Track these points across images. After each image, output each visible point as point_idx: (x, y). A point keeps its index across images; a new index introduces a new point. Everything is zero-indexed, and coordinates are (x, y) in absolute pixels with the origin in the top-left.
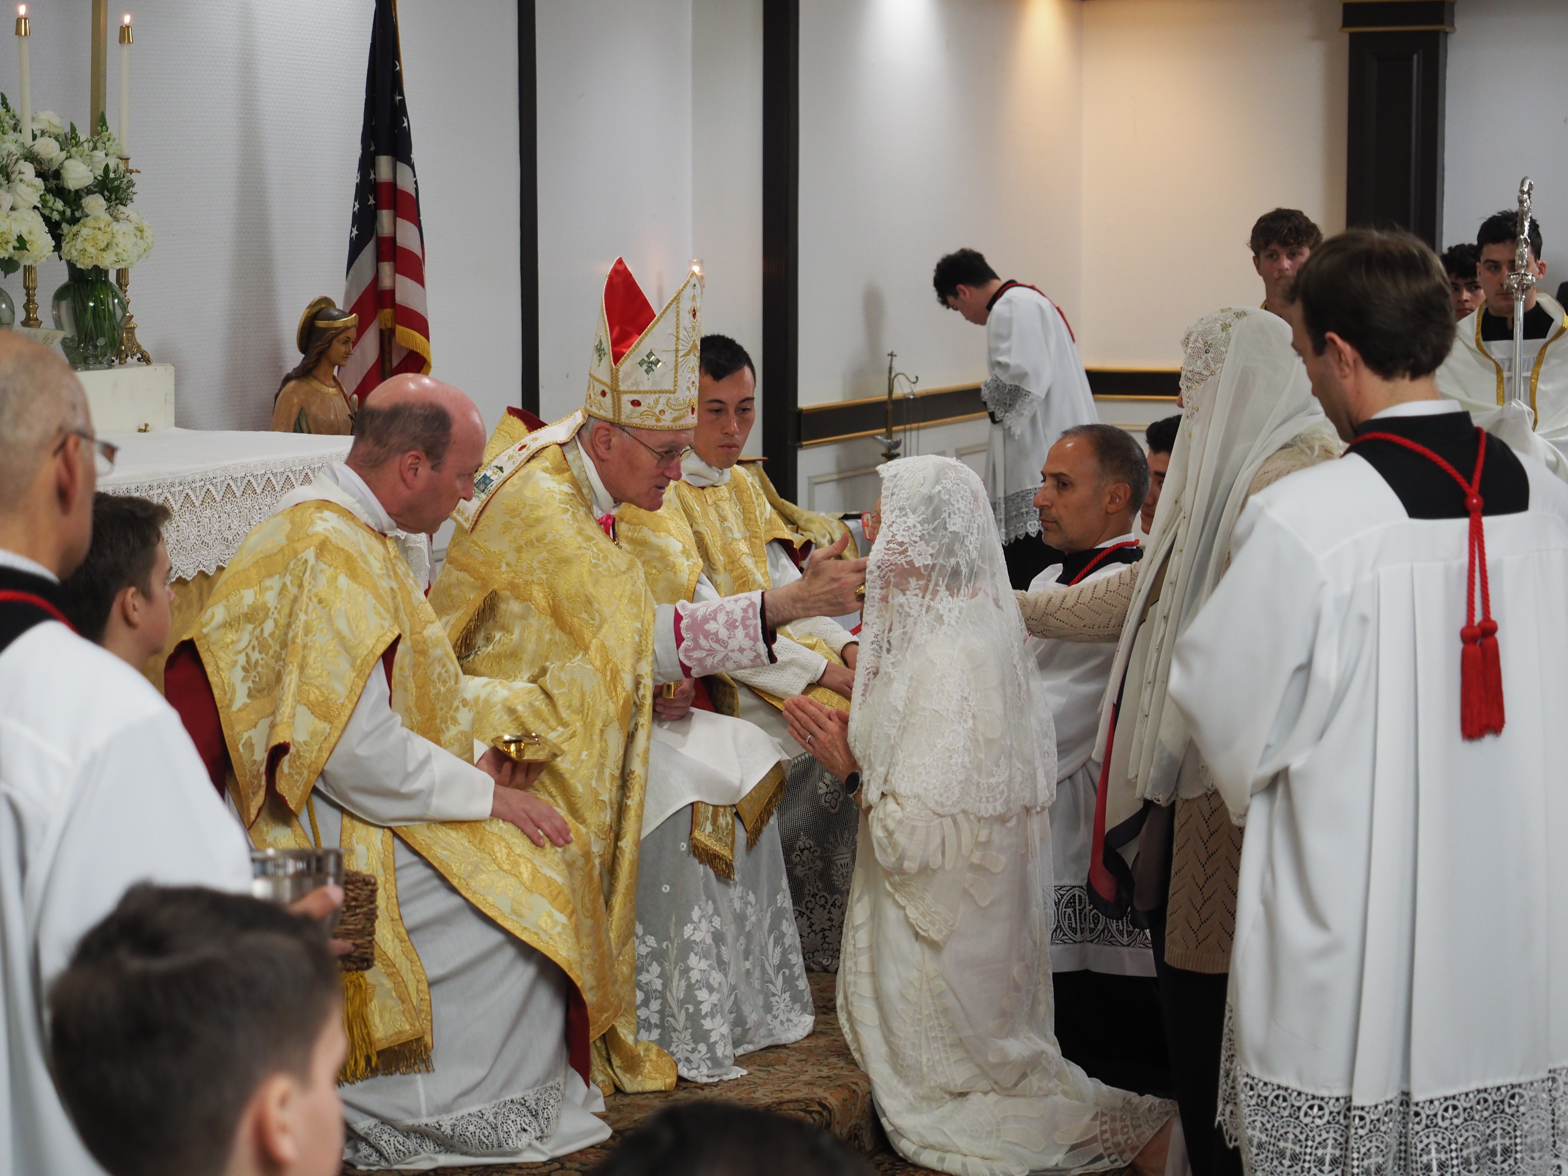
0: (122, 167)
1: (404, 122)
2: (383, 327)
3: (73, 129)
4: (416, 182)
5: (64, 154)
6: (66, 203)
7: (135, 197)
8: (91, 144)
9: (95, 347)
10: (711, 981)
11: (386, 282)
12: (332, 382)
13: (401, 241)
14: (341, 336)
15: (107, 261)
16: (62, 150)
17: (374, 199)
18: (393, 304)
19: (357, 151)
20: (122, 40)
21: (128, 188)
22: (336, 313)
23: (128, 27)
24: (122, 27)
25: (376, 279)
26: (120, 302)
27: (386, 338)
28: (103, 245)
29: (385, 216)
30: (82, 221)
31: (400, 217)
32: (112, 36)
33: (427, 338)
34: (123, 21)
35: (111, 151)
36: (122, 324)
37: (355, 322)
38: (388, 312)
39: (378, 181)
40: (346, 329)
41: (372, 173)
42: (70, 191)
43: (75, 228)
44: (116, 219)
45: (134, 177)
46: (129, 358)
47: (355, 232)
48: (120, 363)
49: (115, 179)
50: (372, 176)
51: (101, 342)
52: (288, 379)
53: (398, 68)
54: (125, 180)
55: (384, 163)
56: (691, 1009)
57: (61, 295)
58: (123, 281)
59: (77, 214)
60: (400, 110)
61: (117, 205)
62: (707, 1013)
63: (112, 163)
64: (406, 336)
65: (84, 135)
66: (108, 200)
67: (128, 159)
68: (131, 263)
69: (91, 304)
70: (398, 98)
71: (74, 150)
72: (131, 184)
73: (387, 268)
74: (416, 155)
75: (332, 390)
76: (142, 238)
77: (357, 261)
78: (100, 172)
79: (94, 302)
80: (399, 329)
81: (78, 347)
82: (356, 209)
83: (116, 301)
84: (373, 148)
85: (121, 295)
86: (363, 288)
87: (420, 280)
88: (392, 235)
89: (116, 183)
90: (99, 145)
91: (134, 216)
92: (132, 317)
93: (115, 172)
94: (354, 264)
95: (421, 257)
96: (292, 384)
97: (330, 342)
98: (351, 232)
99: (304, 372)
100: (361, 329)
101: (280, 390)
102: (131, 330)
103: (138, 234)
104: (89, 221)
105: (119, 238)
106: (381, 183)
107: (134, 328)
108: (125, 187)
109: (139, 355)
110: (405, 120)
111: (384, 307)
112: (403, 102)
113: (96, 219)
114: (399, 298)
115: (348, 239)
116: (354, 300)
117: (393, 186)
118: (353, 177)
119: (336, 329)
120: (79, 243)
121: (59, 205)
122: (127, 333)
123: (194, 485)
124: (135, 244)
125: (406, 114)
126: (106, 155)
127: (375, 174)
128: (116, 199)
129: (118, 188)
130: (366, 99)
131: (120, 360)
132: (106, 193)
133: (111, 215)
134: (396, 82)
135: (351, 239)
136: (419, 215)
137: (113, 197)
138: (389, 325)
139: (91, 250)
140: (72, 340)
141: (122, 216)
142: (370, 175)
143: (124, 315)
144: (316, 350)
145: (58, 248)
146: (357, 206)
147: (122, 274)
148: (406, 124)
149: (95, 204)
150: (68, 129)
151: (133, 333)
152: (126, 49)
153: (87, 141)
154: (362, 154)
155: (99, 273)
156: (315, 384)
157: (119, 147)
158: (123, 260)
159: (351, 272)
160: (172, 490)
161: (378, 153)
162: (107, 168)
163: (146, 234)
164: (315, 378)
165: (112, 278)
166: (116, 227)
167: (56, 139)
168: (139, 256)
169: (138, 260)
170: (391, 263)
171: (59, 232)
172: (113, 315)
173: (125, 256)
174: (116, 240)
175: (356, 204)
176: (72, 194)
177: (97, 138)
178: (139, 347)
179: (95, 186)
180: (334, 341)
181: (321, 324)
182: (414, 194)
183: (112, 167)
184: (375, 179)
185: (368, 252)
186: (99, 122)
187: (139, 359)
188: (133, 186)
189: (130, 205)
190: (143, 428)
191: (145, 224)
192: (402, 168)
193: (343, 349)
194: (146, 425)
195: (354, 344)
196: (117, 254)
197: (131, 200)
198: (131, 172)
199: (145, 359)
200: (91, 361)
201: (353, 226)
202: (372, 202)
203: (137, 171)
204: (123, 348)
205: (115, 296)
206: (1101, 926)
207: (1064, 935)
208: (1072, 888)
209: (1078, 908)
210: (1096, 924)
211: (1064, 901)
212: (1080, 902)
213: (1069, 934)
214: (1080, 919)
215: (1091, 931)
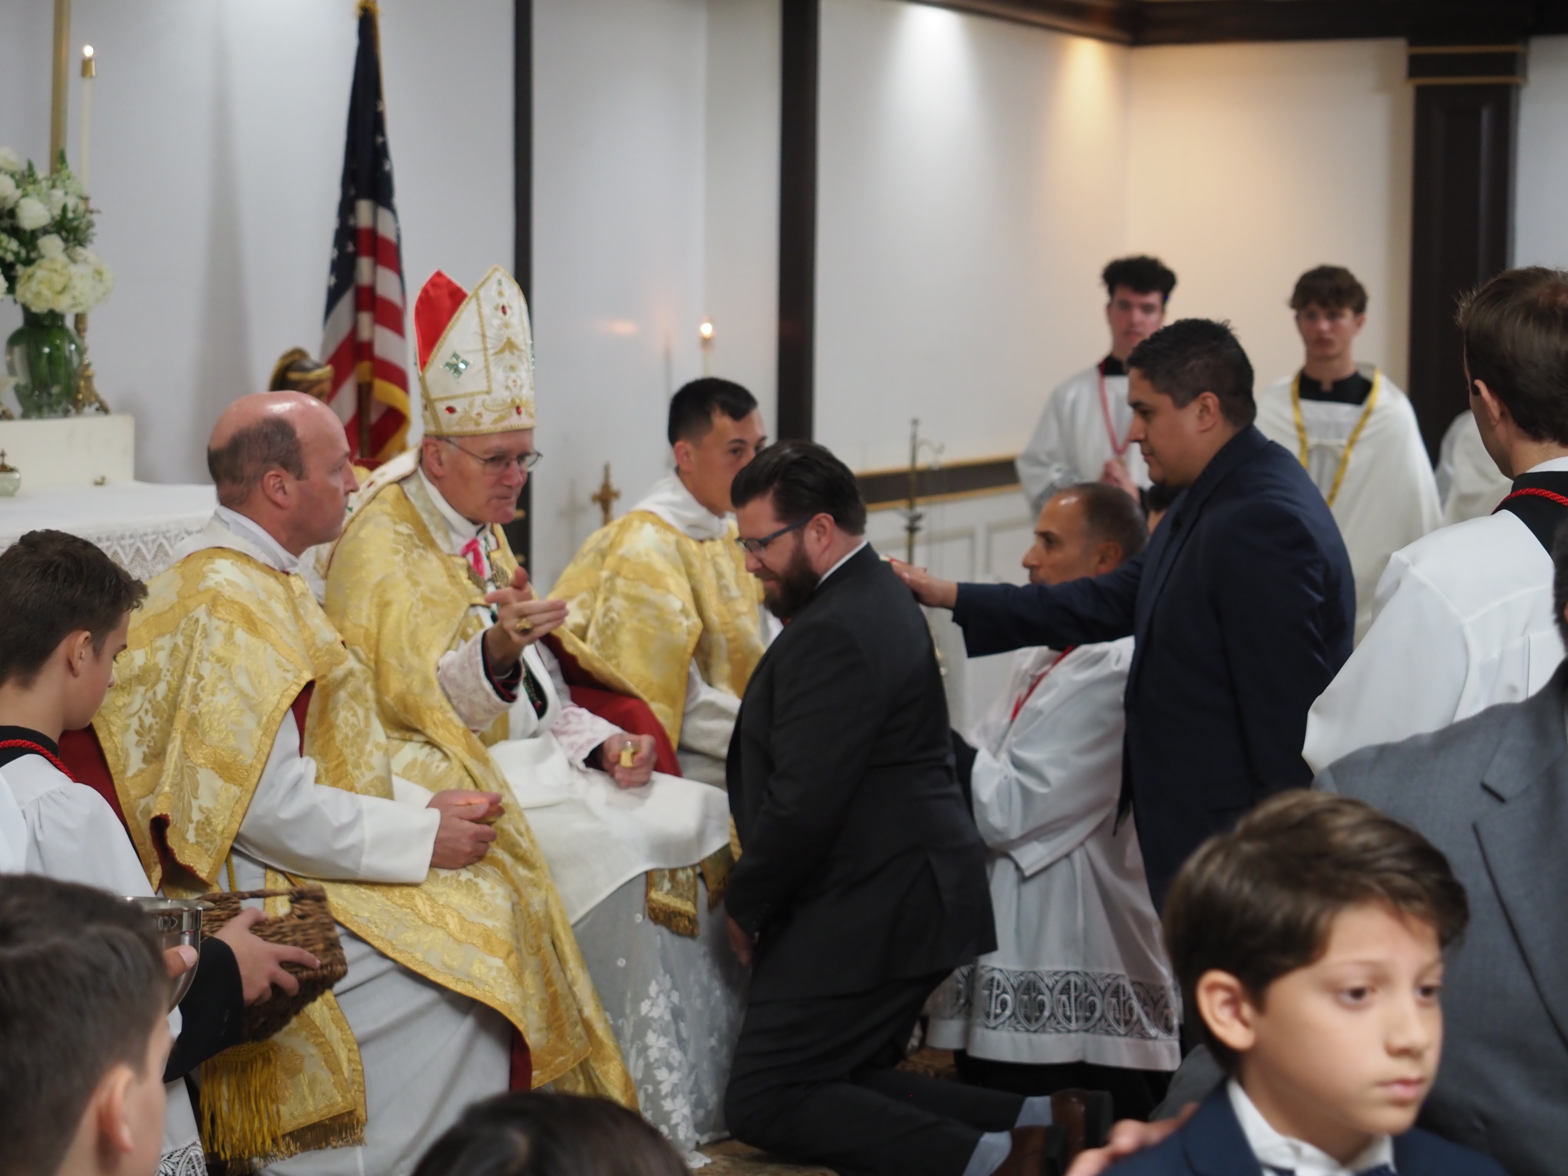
0: (82, 207)
1: (385, 165)
2: (361, 381)
3: (30, 167)
4: (398, 229)
5: (19, 192)
6: (22, 243)
7: (95, 239)
8: (50, 183)
9: (50, 395)
10: (671, 1059)
11: (365, 333)
13: (380, 291)
14: (315, 390)
15: (62, 305)
16: (18, 187)
17: (354, 246)
18: (372, 357)
19: (335, 195)
20: (84, 74)
21: (88, 229)
22: (310, 365)
23: (90, 59)
24: (84, 59)
25: (354, 330)
26: (77, 348)
27: (364, 393)
28: (59, 287)
29: (365, 264)
30: (38, 262)
31: (380, 265)
32: (73, 70)
33: (407, 393)
34: (85, 54)
35: (70, 190)
36: (79, 371)
37: (331, 374)
38: (366, 365)
39: (358, 227)
40: (320, 381)
41: (352, 218)
42: (25, 232)
43: (30, 270)
44: (74, 261)
45: (95, 217)
46: (86, 408)
47: (333, 280)
48: (76, 413)
49: (74, 219)
50: (351, 222)
51: (56, 390)
53: (380, 109)
54: (85, 221)
55: (364, 208)
56: (651, 1090)
57: (14, 340)
58: (81, 326)
59: (33, 255)
60: (381, 153)
61: (75, 246)
62: (666, 1095)
63: (71, 202)
64: (385, 391)
65: (42, 172)
66: (66, 240)
67: (89, 199)
68: (90, 308)
69: (46, 350)
70: (380, 140)
71: (30, 188)
72: (90, 225)
73: (365, 318)
74: (398, 200)
76: (101, 281)
77: (334, 311)
78: (57, 212)
79: (49, 347)
80: (378, 383)
81: (32, 395)
82: (334, 256)
83: (73, 347)
84: (353, 193)
85: (78, 340)
86: (341, 340)
87: (400, 332)
88: (372, 284)
89: (75, 223)
90: (58, 183)
91: (92, 258)
92: (90, 364)
93: (74, 211)
94: (332, 314)
95: (401, 307)
98: (329, 281)
100: (337, 382)
102: (88, 379)
103: (97, 276)
104: (44, 262)
105: (76, 281)
106: (360, 229)
107: (92, 376)
108: (84, 228)
109: (97, 405)
110: (387, 163)
111: (362, 359)
112: (385, 143)
113: (53, 260)
114: (378, 350)
115: (325, 288)
116: (331, 350)
117: (373, 232)
118: (332, 223)
119: (310, 381)
120: (34, 286)
121: (14, 245)
122: (85, 381)
123: (145, 538)
124: (94, 288)
125: (388, 158)
126: (66, 193)
127: (355, 220)
128: (74, 240)
129: (77, 228)
130: (346, 141)
131: (77, 409)
132: (64, 234)
133: (69, 256)
134: (378, 124)
135: (329, 288)
136: (400, 263)
137: (71, 237)
138: (368, 378)
139: (46, 293)
140: (26, 387)
141: (79, 258)
142: (349, 221)
143: (81, 363)
145: (11, 290)
146: (335, 253)
147: (79, 319)
148: (388, 167)
149: (52, 245)
150: (24, 167)
151: (90, 382)
152: (88, 82)
153: (46, 179)
154: (342, 199)
155: (55, 317)
157: (79, 186)
158: (81, 304)
159: (328, 322)
160: (123, 543)
161: (359, 197)
162: (64, 209)
163: (105, 277)
165: (69, 323)
166: (74, 269)
167: (12, 176)
168: (98, 300)
169: (97, 304)
170: (370, 313)
171: (13, 273)
172: (68, 362)
173: (83, 300)
174: (73, 283)
175: (335, 251)
176: (28, 235)
177: (55, 176)
178: (97, 396)
179: (53, 226)
181: (294, 376)
182: (396, 242)
183: (71, 206)
184: (355, 225)
185: (346, 302)
186: (59, 159)
187: (97, 410)
188: (93, 227)
189: (90, 247)
190: (99, 480)
191: (105, 267)
192: (384, 214)
194: (103, 479)
195: (329, 398)
196: (74, 298)
197: (91, 241)
198: (91, 212)
199: (103, 409)
200: (45, 409)
201: (331, 274)
202: (350, 248)
203: (98, 212)
204: (80, 396)
205: (72, 341)
206: (1097, 1014)
207: (1058, 1023)
208: (1068, 973)
209: (1073, 994)
210: (1092, 1012)
211: (1059, 987)
212: (1076, 989)
213: (1064, 1022)
214: (1076, 1006)
215: (1087, 1019)
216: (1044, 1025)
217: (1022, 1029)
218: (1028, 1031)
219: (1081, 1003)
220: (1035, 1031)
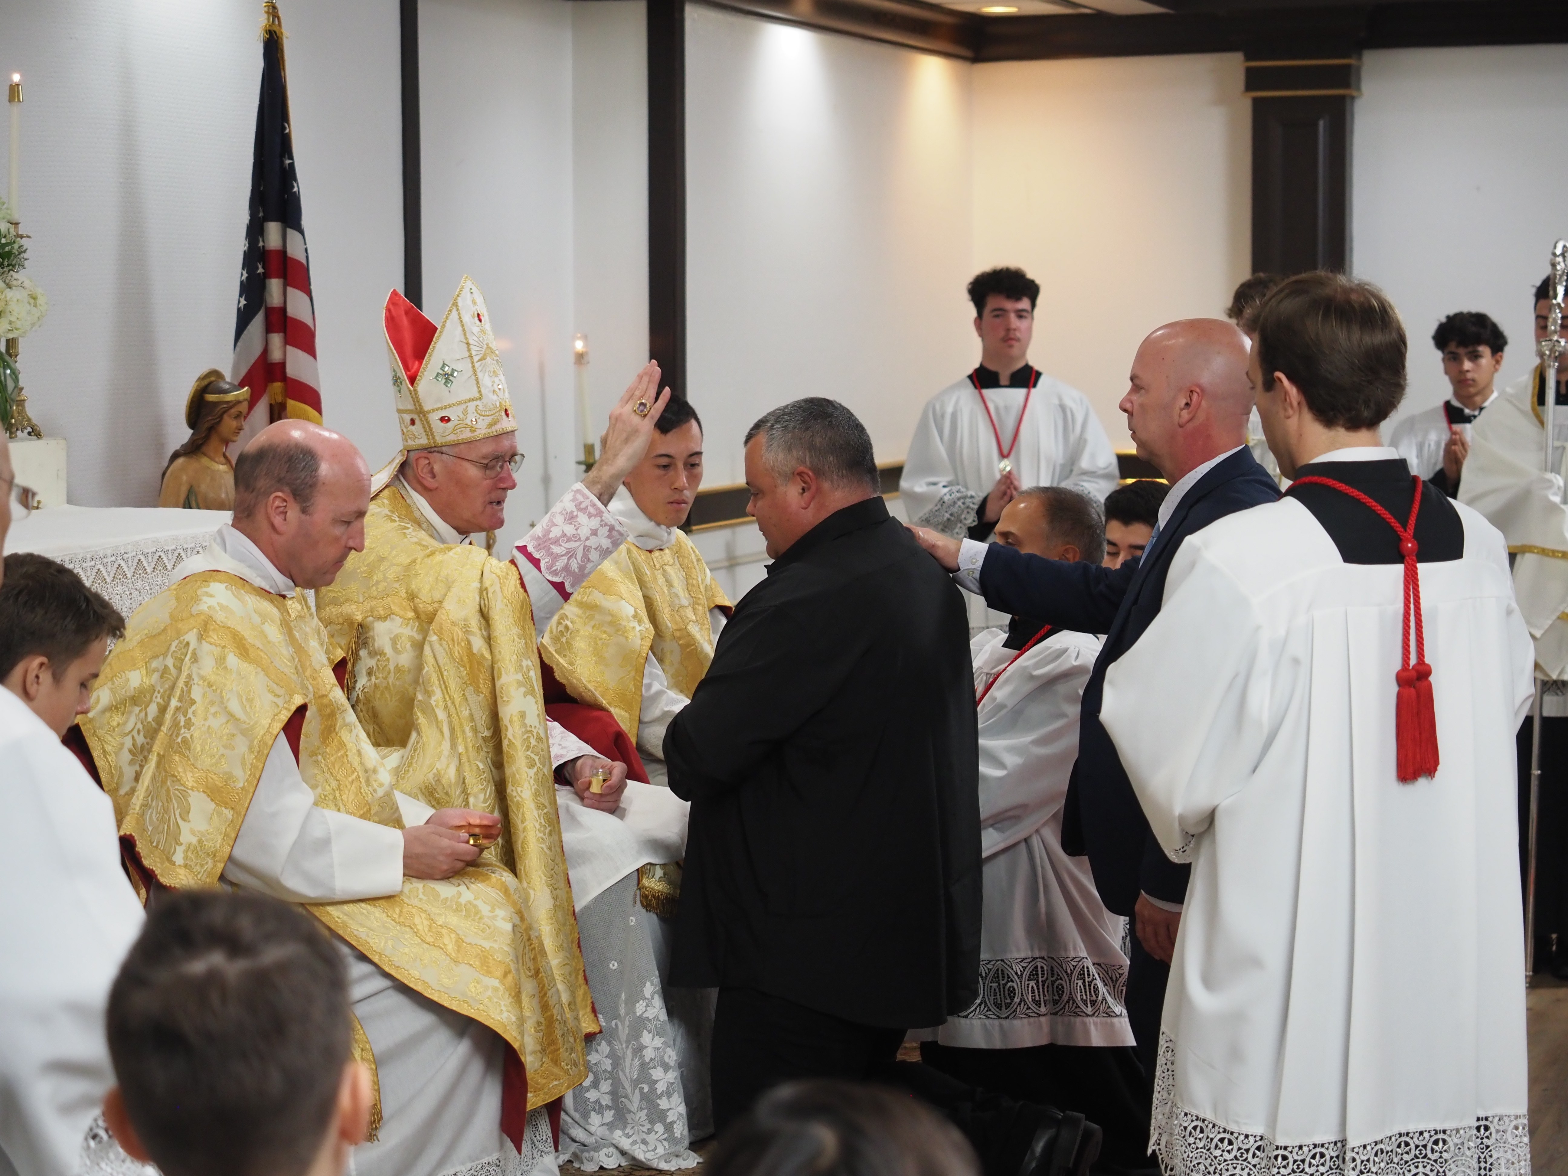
0: (13, 232)
1: (293, 187)
2: (273, 402)
4: (306, 250)
7: (26, 263)
10: (665, 1058)
11: (276, 355)
12: (222, 459)
13: (291, 312)
14: (233, 411)
17: (263, 268)
18: (284, 378)
19: (243, 217)
20: (11, 99)
21: (19, 254)
22: (227, 387)
23: (18, 85)
24: (11, 85)
25: (265, 352)
26: (13, 373)
27: (277, 413)
29: (275, 285)
31: (292, 286)
33: (320, 412)
34: (12, 80)
36: (13, 396)
37: (247, 396)
38: (278, 386)
39: (267, 248)
40: (238, 402)
41: (261, 239)
44: (9, 286)
45: (24, 241)
46: (19, 433)
47: (243, 302)
48: (11, 438)
49: (7, 244)
50: (261, 244)
52: (176, 456)
53: (287, 131)
54: (16, 246)
55: (273, 230)
58: (13, 351)
60: (288, 175)
61: (9, 271)
62: (662, 1094)
63: (3, 227)
64: (298, 410)
67: (17, 224)
68: (25, 333)
70: (288, 162)
72: (22, 250)
73: (276, 339)
74: (305, 222)
75: (223, 468)
76: (35, 306)
77: (245, 332)
80: (291, 403)
82: (244, 278)
83: (8, 371)
84: (261, 214)
85: (12, 365)
86: (252, 361)
87: (312, 352)
88: (282, 305)
89: (7, 249)
91: (27, 283)
92: (22, 389)
93: (5, 237)
94: (243, 336)
95: (312, 328)
96: (180, 461)
97: (221, 417)
98: (239, 302)
99: (192, 449)
100: (253, 402)
101: (168, 467)
102: (21, 403)
103: (32, 301)
105: (13, 306)
106: (271, 251)
107: (24, 400)
108: (17, 253)
109: (29, 429)
110: (295, 185)
111: (273, 380)
112: (292, 165)
114: (291, 371)
115: (235, 311)
116: (243, 372)
117: (283, 253)
118: (241, 245)
119: (227, 402)
122: (17, 406)
123: (105, 560)
124: (29, 313)
125: (296, 180)
127: (263, 241)
128: (9, 265)
129: (10, 253)
130: (254, 163)
131: (11, 433)
133: (4, 282)
134: (285, 146)
135: (239, 309)
136: (310, 284)
137: (6, 263)
138: (279, 399)
141: (15, 283)
142: (258, 242)
143: (15, 387)
144: (206, 425)
146: (245, 275)
147: (12, 344)
148: (295, 189)
151: (23, 406)
152: (15, 108)
154: (251, 221)
156: (205, 461)
157: (9, 212)
158: (16, 329)
159: (239, 344)
161: (267, 219)
163: (39, 302)
164: (205, 455)
166: (9, 294)
168: (33, 325)
169: (32, 328)
170: (281, 334)
172: (5, 387)
173: (18, 324)
174: (10, 308)
175: (245, 272)
178: (29, 420)
180: (225, 416)
181: (211, 398)
182: (304, 262)
184: (263, 247)
185: (257, 323)
187: (29, 434)
188: (25, 252)
189: (22, 272)
191: (39, 291)
192: (292, 234)
193: (234, 424)
194: (40, 502)
195: (245, 418)
196: (10, 323)
197: (23, 266)
198: (22, 237)
199: (35, 433)
201: (241, 296)
202: (260, 270)
203: (28, 237)
204: (13, 421)
205: (6, 366)
206: (1065, 998)
207: (1029, 1008)
208: (1034, 959)
209: (1040, 980)
210: (1060, 996)
211: (1027, 973)
212: (1043, 974)
213: (1033, 1007)
214: (1043, 992)
215: (1055, 1002)
216: (1015, 1011)
217: (993, 1016)
218: (999, 1017)
219: (1048, 987)
220: (1007, 1018)
